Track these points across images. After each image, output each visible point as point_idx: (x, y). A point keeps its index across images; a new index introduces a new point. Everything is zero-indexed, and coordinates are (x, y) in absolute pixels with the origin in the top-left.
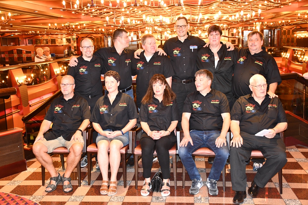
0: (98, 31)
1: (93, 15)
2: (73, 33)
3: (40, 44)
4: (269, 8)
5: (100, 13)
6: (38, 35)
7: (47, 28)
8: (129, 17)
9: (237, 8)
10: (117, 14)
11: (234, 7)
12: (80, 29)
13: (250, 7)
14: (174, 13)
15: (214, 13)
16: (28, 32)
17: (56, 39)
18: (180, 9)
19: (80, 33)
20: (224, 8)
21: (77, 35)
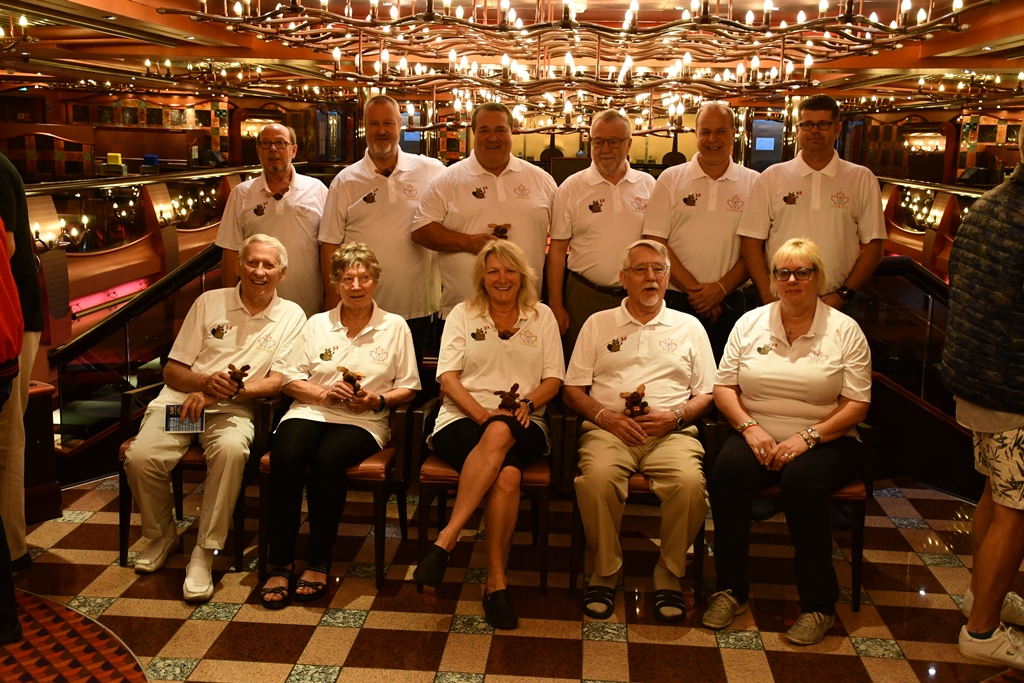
0: (301, 90)
1: (290, 41)
2: (218, 95)
3: (113, 122)
4: (837, 54)
5: (312, 35)
6: (106, 91)
7: (139, 74)
8: (403, 54)
9: (739, 46)
10: (366, 42)
11: (732, 44)
12: (244, 83)
13: (779, 47)
14: (547, 50)
15: (668, 59)
16: (76, 80)
17: (164, 110)
18: (566, 37)
19: (241, 95)
20: (700, 44)
21: (232, 100)
